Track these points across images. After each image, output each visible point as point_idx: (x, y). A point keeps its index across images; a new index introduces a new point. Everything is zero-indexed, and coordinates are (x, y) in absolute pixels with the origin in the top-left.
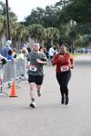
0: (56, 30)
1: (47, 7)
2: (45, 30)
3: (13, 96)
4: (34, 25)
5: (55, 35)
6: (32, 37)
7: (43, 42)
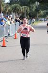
0: (27, 8)
2: (21, 8)
3: (4, 46)
5: (27, 11)
6: (13, 12)
7: (20, 15)
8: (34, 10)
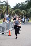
0: (25, 11)
1: (22, 3)
2: (21, 11)
4: (17, 9)
5: (24, 13)
6: (16, 14)
7: (20, 16)
8: (29, 13)
